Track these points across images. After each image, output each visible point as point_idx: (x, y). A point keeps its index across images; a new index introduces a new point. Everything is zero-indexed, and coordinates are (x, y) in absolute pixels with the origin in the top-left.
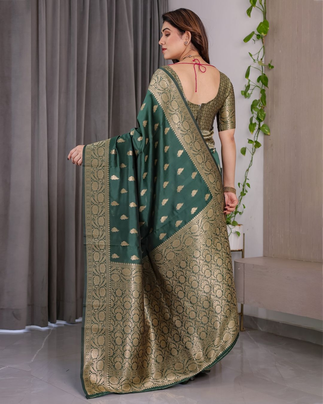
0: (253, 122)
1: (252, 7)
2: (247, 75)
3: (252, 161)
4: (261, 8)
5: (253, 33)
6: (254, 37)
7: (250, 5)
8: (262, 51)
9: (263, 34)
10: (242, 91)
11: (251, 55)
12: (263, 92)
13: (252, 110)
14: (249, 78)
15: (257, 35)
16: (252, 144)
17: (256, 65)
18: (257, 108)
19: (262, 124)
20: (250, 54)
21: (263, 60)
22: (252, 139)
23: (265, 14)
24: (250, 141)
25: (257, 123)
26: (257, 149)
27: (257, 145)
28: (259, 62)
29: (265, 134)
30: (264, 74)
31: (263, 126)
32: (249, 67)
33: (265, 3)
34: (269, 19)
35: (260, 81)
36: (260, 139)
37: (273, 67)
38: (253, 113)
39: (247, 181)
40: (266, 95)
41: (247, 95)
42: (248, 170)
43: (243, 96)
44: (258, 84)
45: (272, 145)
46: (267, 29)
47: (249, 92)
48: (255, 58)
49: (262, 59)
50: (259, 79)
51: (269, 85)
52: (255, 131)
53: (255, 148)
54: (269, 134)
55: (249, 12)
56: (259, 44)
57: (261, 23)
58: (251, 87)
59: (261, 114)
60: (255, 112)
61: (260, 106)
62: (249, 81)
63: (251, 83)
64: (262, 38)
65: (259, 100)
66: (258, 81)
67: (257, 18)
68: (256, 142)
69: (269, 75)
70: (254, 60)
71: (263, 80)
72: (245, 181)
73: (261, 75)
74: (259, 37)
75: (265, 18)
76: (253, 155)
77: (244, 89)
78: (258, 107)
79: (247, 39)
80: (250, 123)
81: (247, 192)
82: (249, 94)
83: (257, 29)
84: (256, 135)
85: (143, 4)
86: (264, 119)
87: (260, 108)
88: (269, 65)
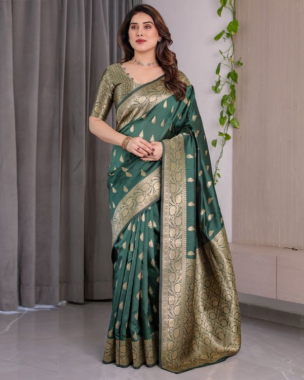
0: (224, 116)
1: (222, 7)
2: (218, 71)
3: (222, 152)
4: (231, 8)
5: (224, 31)
6: (224, 35)
7: (221, 5)
8: (232, 48)
9: (232, 32)
10: (213, 87)
11: (221, 53)
12: (232, 87)
13: (222, 105)
14: (220, 74)
15: (227, 34)
16: (222, 137)
17: (226, 62)
18: (227, 103)
19: (231, 117)
20: (220, 51)
21: (233, 57)
22: (222, 132)
23: (234, 13)
24: (220, 134)
25: (228, 117)
26: (227, 142)
27: (227, 137)
28: (229, 59)
29: (234, 127)
30: (234, 71)
31: (232, 120)
32: (220, 64)
33: (234, 4)
34: (238, 18)
35: (230, 78)
36: (230, 132)
37: (242, 64)
38: (223, 108)
39: (218, 172)
40: (236, 90)
41: (217, 90)
42: (218, 161)
43: (214, 92)
44: (228, 80)
45: (241, 138)
46: (237, 28)
47: (220, 87)
48: (225, 55)
49: (231, 57)
50: (229, 75)
51: (238, 81)
52: (225, 124)
53: (225, 140)
54: (238, 127)
55: (219, 11)
56: (228, 42)
57: (231, 22)
58: (222, 83)
59: (231, 109)
60: (225, 107)
61: (229, 101)
62: (220, 77)
63: (221, 79)
64: (232, 37)
65: (229, 95)
66: (228, 77)
67: (227, 17)
68: (226, 134)
69: (238, 71)
70: (225, 57)
71: (233, 76)
72: (216, 172)
73: (231, 71)
74: (229, 35)
75: (234, 18)
76: (223, 147)
77: (215, 85)
78: (228, 101)
79: (217, 38)
80: (220, 117)
81: (217, 181)
82: (219, 89)
83: (228, 28)
84: (226, 128)
85: (118, 4)
86: (233, 113)
87: (229, 103)
88: (239, 62)
